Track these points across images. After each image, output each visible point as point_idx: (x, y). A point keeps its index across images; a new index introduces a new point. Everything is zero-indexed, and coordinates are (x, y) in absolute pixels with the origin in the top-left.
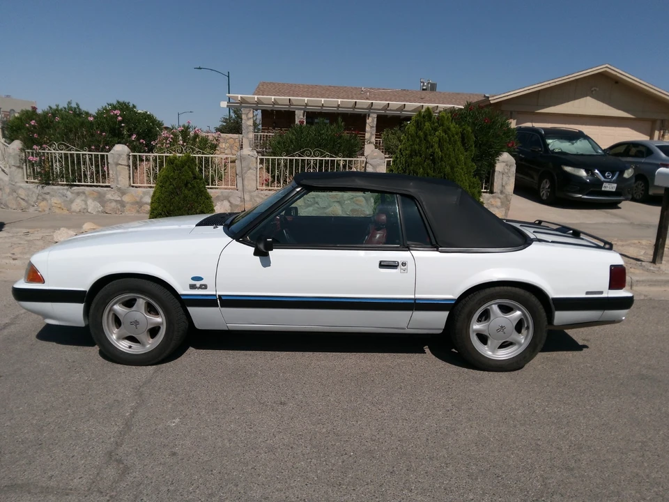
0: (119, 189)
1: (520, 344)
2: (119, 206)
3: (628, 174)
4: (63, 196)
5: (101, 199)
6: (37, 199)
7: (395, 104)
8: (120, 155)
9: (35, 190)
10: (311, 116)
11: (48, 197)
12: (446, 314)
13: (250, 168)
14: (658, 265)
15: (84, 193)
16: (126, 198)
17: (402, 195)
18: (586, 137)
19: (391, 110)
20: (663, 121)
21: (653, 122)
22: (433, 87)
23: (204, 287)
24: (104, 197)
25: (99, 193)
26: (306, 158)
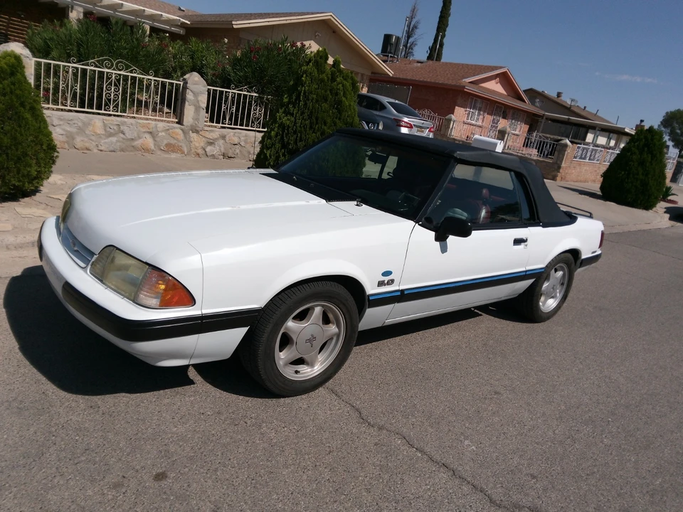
20: (362, 75)
23: (391, 282)
26: (106, 70)
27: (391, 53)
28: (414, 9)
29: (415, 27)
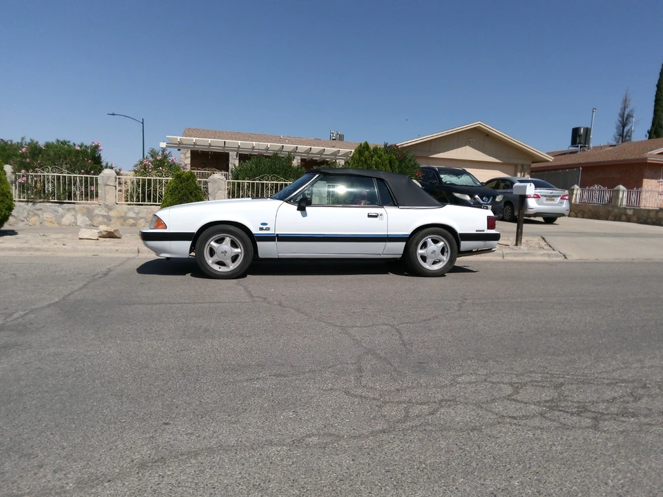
0: (106, 206)
1: (444, 261)
2: (105, 220)
3: (499, 199)
4: (55, 211)
5: (89, 213)
6: (28, 214)
7: (316, 149)
8: (109, 178)
9: (26, 206)
10: (243, 157)
11: (39, 212)
12: (403, 244)
13: (220, 189)
14: (519, 246)
15: (74, 209)
16: (112, 214)
17: (376, 178)
18: (468, 174)
19: (312, 154)
20: (522, 165)
21: (516, 166)
22: (341, 138)
23: (268, 229)
24: (92, 212)
25: (88, 209)
26: (265, 182)
27: (580, 143)
28: (626, 100)
29: (630, 116)
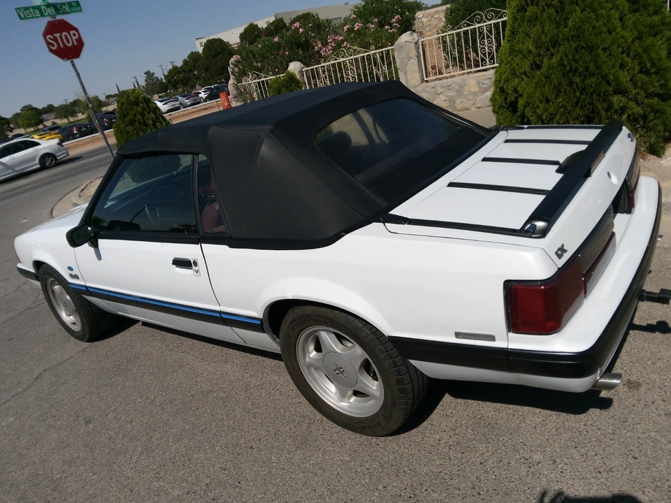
1: (376, 399)
13: (410, 58)
23: (77, 277)
26: (477, 25)
